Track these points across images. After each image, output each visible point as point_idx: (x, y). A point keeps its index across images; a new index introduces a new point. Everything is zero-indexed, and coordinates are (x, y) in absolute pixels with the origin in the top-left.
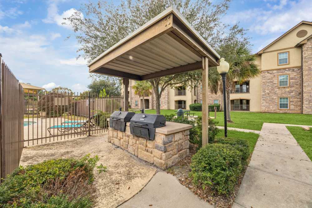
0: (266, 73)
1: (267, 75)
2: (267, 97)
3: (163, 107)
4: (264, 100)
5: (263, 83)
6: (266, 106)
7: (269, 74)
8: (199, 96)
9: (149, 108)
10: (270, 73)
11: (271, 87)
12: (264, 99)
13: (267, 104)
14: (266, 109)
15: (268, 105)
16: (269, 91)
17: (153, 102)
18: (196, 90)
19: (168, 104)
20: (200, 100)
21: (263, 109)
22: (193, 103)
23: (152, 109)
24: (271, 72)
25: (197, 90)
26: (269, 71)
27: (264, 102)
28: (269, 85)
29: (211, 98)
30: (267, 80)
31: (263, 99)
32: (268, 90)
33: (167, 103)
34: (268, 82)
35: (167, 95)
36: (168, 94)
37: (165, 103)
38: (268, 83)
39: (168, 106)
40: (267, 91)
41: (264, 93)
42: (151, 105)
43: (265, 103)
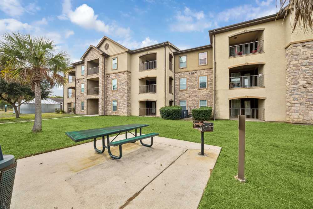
0: (301, 47)
1: (302, 50)
2: (302, 93)
3: (120, 112)
4: (297, 99)
5: (294, 66)
6: (300, 111)
7: (306, 49)
8: (177, 95)
9: (98, 114)
10: (308, 48)
11: (309, 74)
12: (297, 96)
13: (302, 108)
14: (301, 117)
15: (305, 109)
16: (305, 82)
17: (104, 104)
18: (173, 85)
19: (128, 106)
20: (179, 100)
21: (295, 117)
22: (168, 104)
23: (104, 115)
24: (310, 46)
25: (175, 86)
26: (306, 43)
27: (297, 102)
28: (305, 71)
29: (195, 97)
30: (302, 61)
31: (294, 98)
32: (303, 79)
33: (126, 106)
34: (305, 64)
35: (126, 91)
36: (128, 91)
37: (124, 106)
38: (303, 67)
39: (129, 111)
40: (302, 82)
41: (295, 86)
42: (101, 108)
43: (298, 105)
